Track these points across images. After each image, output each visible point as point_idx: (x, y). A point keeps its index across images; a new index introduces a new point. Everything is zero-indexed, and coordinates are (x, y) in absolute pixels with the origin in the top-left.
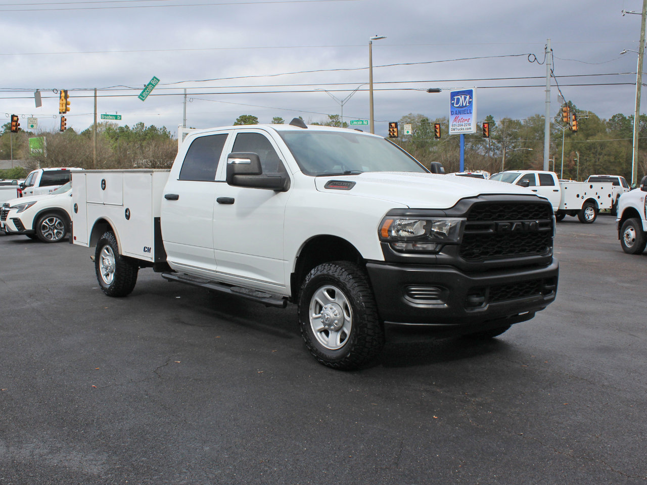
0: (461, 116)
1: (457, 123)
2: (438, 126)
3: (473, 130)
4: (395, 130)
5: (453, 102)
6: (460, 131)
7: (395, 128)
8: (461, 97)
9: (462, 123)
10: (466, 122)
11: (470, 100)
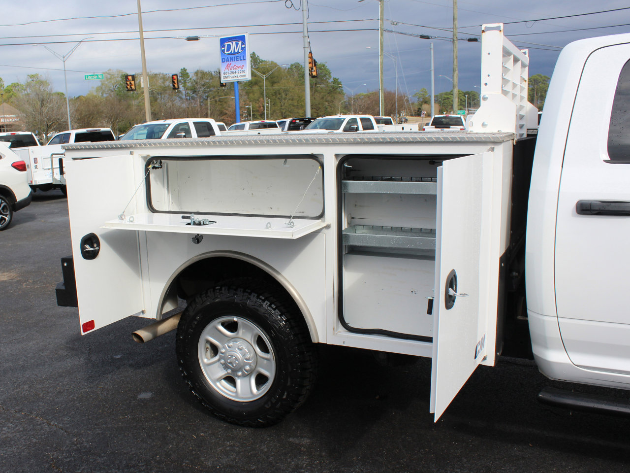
0: (233, 63)
1: (230, 71)
2: (175, 77)
3: (248, 77)
4: (133, 82)
5: (223, 49)
6: (233, 79)
7: (132, 80)
8: (232, 43)
9: (234, 71)
10: (240, 69)
11: (243, 46)
